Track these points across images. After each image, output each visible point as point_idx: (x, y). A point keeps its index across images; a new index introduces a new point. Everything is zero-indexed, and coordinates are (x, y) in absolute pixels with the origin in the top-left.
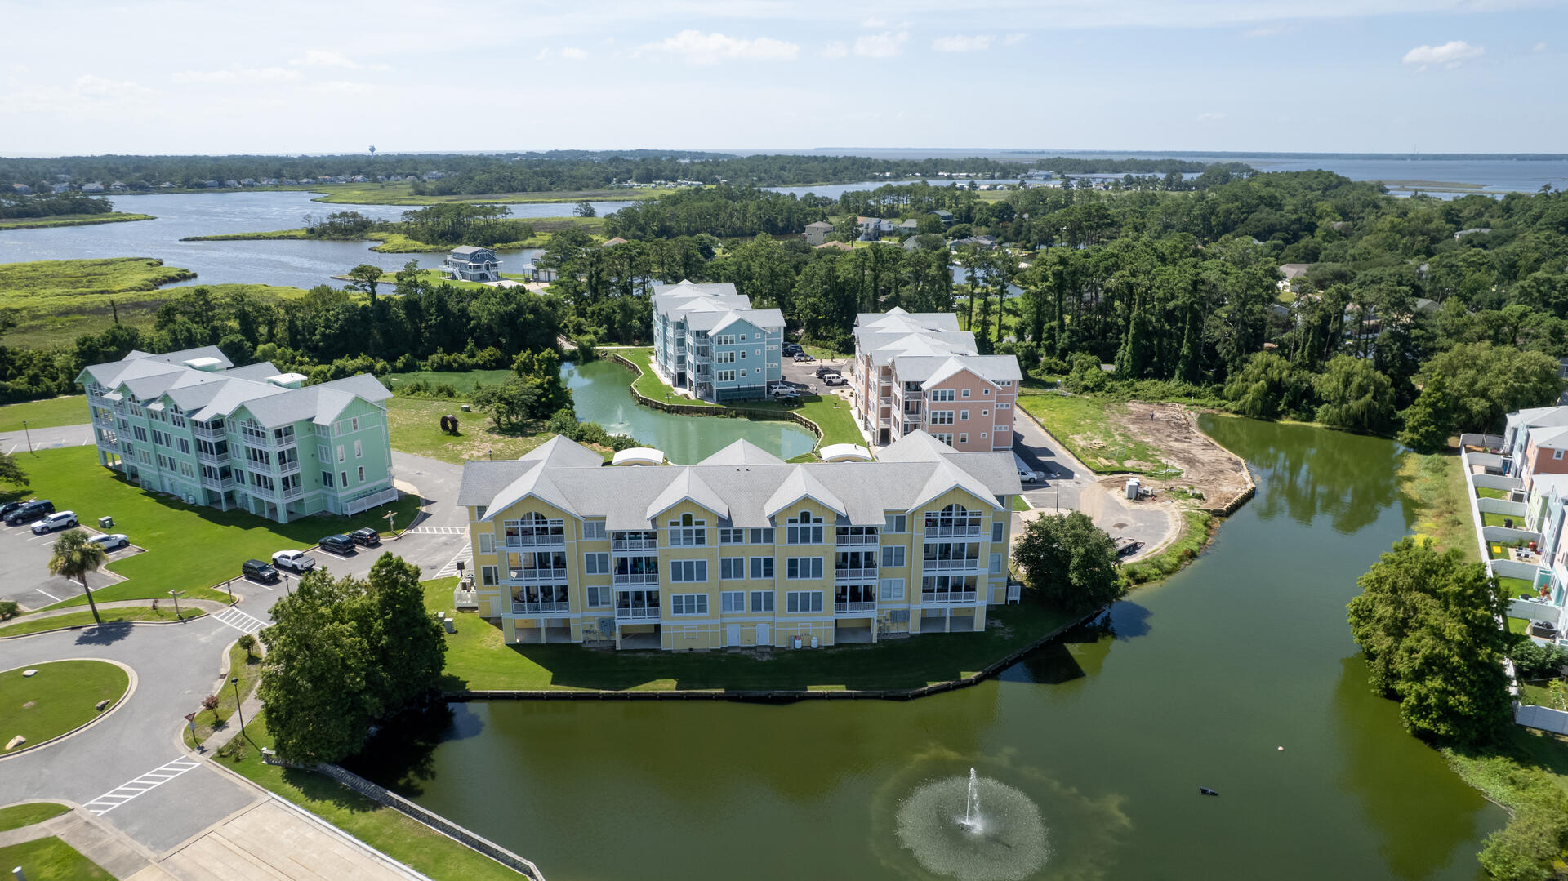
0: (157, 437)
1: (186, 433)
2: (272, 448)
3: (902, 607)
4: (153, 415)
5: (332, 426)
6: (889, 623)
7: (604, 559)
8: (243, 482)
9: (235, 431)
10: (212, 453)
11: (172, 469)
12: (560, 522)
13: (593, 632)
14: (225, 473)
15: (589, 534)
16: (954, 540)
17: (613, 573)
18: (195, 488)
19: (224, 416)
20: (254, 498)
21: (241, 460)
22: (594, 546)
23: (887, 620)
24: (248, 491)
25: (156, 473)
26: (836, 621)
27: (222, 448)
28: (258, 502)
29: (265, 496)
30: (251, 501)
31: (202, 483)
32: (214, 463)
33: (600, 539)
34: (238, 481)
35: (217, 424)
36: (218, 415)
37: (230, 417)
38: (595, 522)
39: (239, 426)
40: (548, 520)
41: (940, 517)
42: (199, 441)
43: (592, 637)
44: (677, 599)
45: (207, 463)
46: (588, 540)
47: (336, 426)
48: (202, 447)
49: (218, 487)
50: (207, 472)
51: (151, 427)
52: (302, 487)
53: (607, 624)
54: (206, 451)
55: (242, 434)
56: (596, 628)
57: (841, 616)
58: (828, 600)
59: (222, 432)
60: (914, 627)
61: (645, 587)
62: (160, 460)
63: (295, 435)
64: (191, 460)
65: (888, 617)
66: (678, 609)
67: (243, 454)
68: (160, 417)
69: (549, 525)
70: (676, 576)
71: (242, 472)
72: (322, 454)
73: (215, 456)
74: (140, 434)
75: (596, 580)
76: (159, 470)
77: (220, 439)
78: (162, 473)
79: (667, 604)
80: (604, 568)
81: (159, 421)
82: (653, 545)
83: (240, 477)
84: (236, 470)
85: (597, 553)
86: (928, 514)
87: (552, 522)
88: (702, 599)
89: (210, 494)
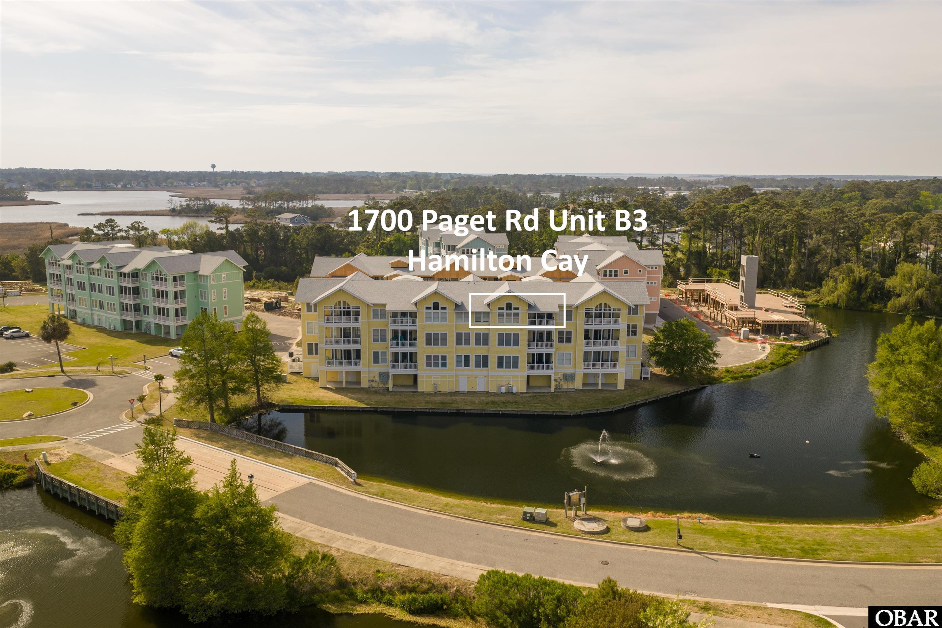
0: (92, 287)
1: (114, 282)
2: (170, 288)
3: (569, 371)
4: (92, 272)
5: (210, 276)
6: (562, 382)
7: (384, 332)
8: (148, 314)
9: (146, 280)
10: (130, 294)
11: (101, 308)
12: (358, 308)
13: (375, 381)
14: (137, 308)
15: (375, 316)
16: (602, 327)
17: (389, 342)
18: (115, 319)
19: (139, 270)
20: (155, 324)
21: (148, 299)
22: (378, 324)
23: (561, 380)
24: (152, 319)
25: (89, 312)
26: (528, 377)
27: (136, 291)
28: (158, 326)
29: (163, 321)
30: (152, 326)
31: (121, 315)
32: (129, 301)
33: (383, 320)
34: (145, 314)
35: (135, 275)
36: (136, 269)
37: (144, 270)
38: (379, 309)
39: (149, 276)
40: (351, 306)
41: (594, 312)
42: (121, 287)
43: (374, 385)
44: (429, 358)
45: (124, 301)
46: (375, 320)
47: (212, 277)
48: (122, 290)
49: (131, 317)
50: (125, 308)
51: (89, 280)
52: (187, 316)
53: (384, 376)
54: (126, 293)
55: (151, 281)
56: (377, 378)
57: (531, 373)
58: (523, 362)
59: (137, 281)
60: (578, 384)
61: (408, 350)
62: (92, 304)
63: (185, 282)
64: (115, 299)
65: (562, 378)
66: (428, 364)
67: (150, 293)
68: (96, 273)
69: (351, 310)
70: (428, 343)
71: (148, 307)
72: (201, 296)
73: (132, 296)
74: (81, 286)
75: (379, 347)
76: (92, 310)
77: (136, 285)
78: (94, 312)
79: (421, 360)
80: (384, 340)
81: (96, 276)
82: (415, 322)
83: (146, 311)
84: (144, 306)
85: (380, 329)
86: (587, 309)
87: (353, 308)
88: (444, 358)
89: (125, 322)
